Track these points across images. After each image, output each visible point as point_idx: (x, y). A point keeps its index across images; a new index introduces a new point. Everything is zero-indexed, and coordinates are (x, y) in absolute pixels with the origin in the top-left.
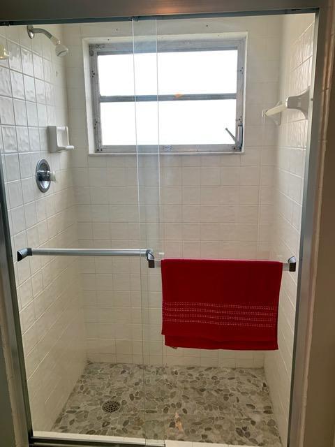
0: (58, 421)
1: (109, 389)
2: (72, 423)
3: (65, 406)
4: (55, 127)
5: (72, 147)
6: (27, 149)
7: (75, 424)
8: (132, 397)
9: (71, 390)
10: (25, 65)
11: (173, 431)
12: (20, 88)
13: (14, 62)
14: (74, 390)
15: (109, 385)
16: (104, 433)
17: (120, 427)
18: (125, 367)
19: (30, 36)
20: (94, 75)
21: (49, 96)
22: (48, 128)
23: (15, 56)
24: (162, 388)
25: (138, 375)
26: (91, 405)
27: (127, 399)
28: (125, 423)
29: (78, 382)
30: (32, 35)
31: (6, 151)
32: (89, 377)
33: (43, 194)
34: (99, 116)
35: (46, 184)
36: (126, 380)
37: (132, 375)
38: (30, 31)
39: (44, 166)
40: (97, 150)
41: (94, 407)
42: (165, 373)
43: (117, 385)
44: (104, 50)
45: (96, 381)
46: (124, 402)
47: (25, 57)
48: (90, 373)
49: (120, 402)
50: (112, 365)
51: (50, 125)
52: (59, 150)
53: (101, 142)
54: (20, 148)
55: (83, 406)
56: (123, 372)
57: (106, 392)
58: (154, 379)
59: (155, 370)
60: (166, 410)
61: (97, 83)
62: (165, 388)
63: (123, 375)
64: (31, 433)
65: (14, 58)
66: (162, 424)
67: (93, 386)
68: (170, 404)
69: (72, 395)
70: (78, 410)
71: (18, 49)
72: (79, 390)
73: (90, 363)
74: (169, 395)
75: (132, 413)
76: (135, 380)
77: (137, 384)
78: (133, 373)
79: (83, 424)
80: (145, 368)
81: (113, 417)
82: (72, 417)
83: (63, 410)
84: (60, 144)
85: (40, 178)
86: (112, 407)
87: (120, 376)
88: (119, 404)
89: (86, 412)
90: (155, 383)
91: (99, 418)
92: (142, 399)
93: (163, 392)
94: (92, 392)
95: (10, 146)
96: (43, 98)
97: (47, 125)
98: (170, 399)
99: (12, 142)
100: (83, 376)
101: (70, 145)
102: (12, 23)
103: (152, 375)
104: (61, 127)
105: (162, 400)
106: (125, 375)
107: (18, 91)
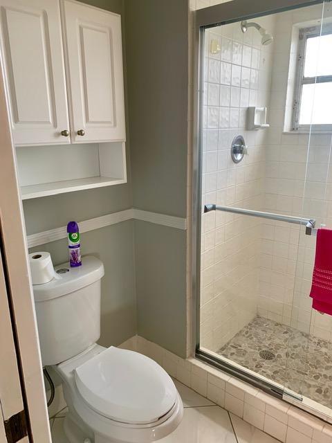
0: (222, 349)
1: (269, 342)
2: (232, 354)
3: (230, 341)
4: (254, 108)
5: (268, 125)
6: (226, 126)
7: (234, 357)
8: (287, 355)
9: (237, 331)
10: (235, 56)
11: (318, 397)
12: (227, 76)
13: (226, 55)
14: (240, 332)
15: (270, 339)
16: (256, 371)
17: (270, 373)
18: (288, 329)
19: (243, 31)
20: (300, 58)
21: (253, 82)
22: (249, 108)
23: (227, 49)
24: (319, 358)
25: (298, 340)
26: (251, 348)
27: (283, 355)
28: (276, 372)
29: (245, 327)
30: (245, 29)
31: (209, 127)
32: (254, 327)
33: (235, 165)
34: (299, 97)
35: (239, 157)
36: (286, 340)
37: (293, 338)
38: (243, 26)
39: (240, 141)
40: (293, 129)
41: (252, 350)
42: (326, 347)
43: (277, 341)
44: (314, 33)
45: (260, 331)
46: (279, 356)
47: (236, 49)
48: (257, 324)
49: (276, 355)
50: (277, 324)
51: (250, 106)
52: (256, 128)
53: (297, 121)
54: (220, 125)
55: (244, 346)
56: (286, 333)
57: (267, 343)
58: (314, 348)
59: (317, 341)
60: (317, 377)
61: (303, 66)
62: (322, 359)
63: (285, 335)
64: (198, 347)
65: (225, 51)
66: (310, 386)
67: (256, 335)
68: (323, 374)
69: (237, 335)
70: (239, 348)
71: (230, 43)
72: (244, 333)
73: (258, 317)
74: (324, 366)
75: (284, 367)
76: (294, 343)
77: (295, 347)
78: (294, 338)
79: (241, 359)
80: (307, 336)
81: (266, 363)
82: (233, 350)
83: (228, 344)
84: (256, 122)
85: (235, 151)
86: (268, 356)
87: (282, 335)
88: (274, 356)
89: (245, 351)
90: (314, 351)
91: (255, 360)
92: (297, 360)
93: (318, 362)
94: (255, 339)
95: (213, 123)
96: (247, 83)
97: (247, 106)
98: (324, 370)
99: (214, 120)
100: (249, 324)
101: (267, 123)
102: (223, 23)
103: (313, 344)
104: (260, 108)
105: (316, 368)
106: (287, 336)
107: (225, 78)
